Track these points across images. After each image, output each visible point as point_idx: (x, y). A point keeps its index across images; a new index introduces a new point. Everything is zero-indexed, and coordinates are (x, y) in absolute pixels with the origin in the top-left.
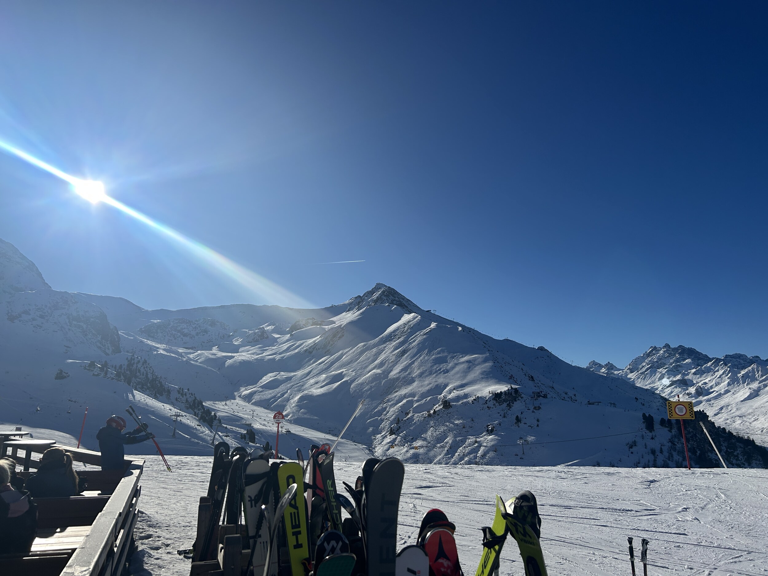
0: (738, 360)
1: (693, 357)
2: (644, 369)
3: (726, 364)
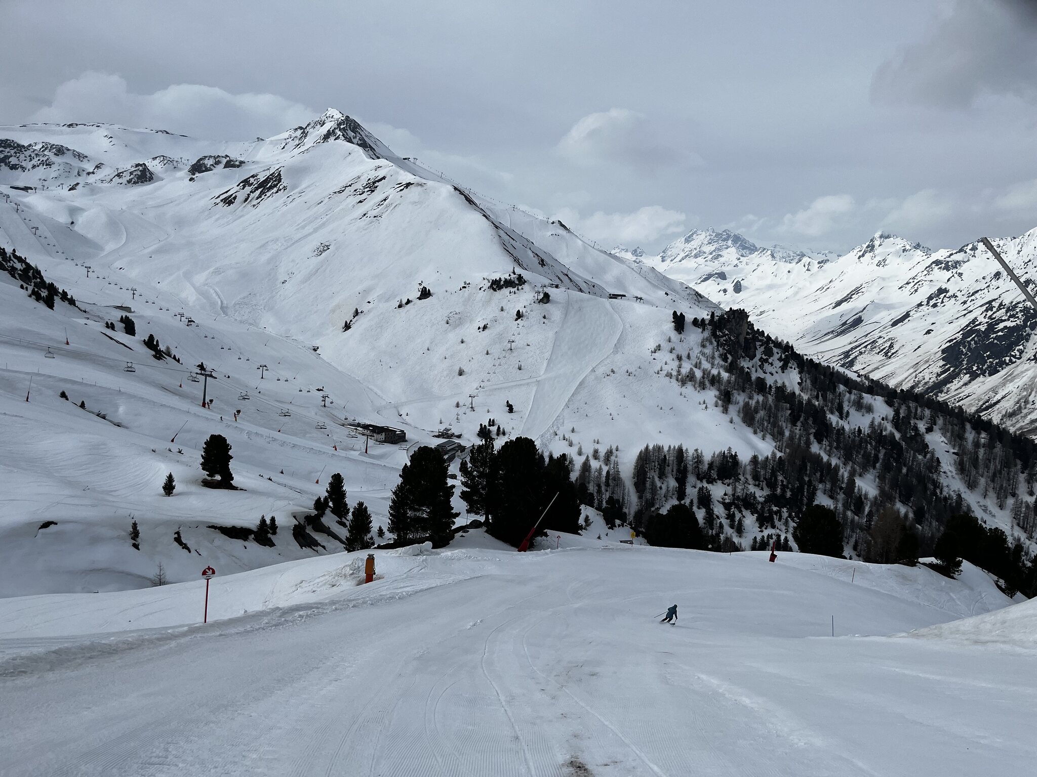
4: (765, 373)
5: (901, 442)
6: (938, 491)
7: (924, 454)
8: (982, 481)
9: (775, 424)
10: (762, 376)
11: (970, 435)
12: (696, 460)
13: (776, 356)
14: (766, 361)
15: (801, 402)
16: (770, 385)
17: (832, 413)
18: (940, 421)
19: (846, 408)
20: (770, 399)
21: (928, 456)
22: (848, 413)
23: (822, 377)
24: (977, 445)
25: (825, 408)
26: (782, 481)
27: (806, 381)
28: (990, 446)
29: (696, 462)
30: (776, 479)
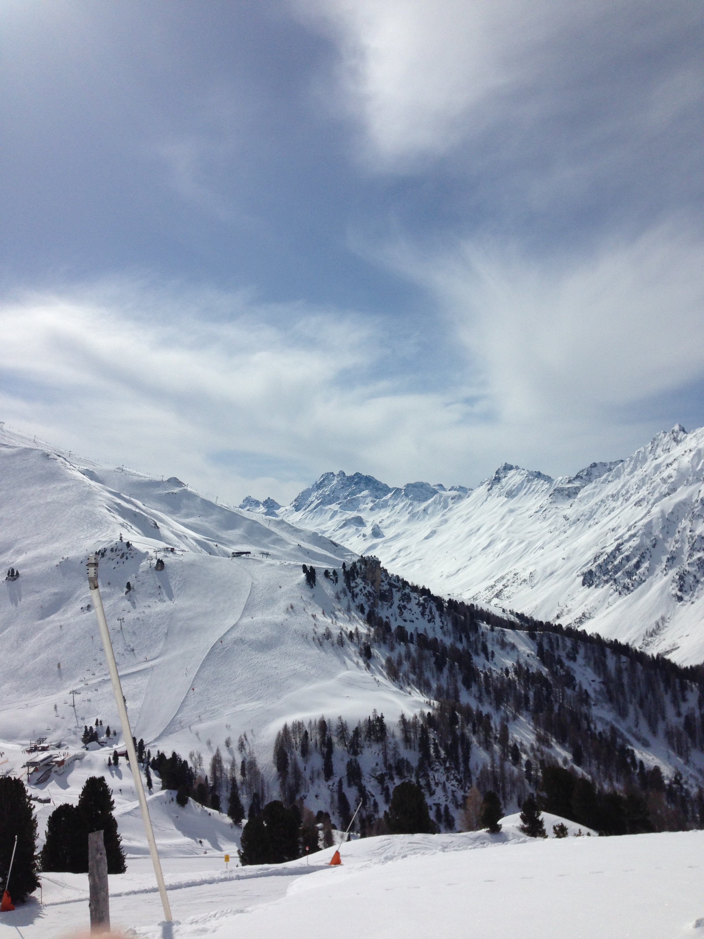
0: (420, 489)
1: (371, 487)
2: (313, 506)
3: (406, 495)
4: (405, 621)
5: (548, 678)
6: (592, 726)
7: (572, 687)
8: (631, 709)
9: (420, 675)
10: (402, 624)
11: (611, 662)
12: (340, 730)
13: (414, 602)
14: (405, 607)
15: (444, 648)
16: (411, 633)
17: (478, 654)
18: (582, 651)
19: (490, 648)
20: (413, 647)
21: (577, 688)
22: (493, 653)
23: (463, 618)
24: (619, 671)
25: (470, 651)
26: (434, 739)
27: (447, 625)
28: (632, 670)
29: (341, 732)
30: (428, 738)
